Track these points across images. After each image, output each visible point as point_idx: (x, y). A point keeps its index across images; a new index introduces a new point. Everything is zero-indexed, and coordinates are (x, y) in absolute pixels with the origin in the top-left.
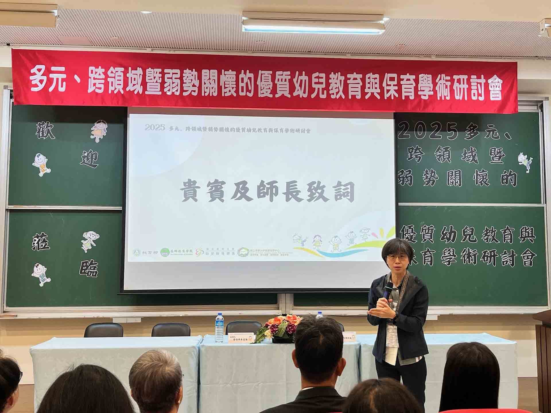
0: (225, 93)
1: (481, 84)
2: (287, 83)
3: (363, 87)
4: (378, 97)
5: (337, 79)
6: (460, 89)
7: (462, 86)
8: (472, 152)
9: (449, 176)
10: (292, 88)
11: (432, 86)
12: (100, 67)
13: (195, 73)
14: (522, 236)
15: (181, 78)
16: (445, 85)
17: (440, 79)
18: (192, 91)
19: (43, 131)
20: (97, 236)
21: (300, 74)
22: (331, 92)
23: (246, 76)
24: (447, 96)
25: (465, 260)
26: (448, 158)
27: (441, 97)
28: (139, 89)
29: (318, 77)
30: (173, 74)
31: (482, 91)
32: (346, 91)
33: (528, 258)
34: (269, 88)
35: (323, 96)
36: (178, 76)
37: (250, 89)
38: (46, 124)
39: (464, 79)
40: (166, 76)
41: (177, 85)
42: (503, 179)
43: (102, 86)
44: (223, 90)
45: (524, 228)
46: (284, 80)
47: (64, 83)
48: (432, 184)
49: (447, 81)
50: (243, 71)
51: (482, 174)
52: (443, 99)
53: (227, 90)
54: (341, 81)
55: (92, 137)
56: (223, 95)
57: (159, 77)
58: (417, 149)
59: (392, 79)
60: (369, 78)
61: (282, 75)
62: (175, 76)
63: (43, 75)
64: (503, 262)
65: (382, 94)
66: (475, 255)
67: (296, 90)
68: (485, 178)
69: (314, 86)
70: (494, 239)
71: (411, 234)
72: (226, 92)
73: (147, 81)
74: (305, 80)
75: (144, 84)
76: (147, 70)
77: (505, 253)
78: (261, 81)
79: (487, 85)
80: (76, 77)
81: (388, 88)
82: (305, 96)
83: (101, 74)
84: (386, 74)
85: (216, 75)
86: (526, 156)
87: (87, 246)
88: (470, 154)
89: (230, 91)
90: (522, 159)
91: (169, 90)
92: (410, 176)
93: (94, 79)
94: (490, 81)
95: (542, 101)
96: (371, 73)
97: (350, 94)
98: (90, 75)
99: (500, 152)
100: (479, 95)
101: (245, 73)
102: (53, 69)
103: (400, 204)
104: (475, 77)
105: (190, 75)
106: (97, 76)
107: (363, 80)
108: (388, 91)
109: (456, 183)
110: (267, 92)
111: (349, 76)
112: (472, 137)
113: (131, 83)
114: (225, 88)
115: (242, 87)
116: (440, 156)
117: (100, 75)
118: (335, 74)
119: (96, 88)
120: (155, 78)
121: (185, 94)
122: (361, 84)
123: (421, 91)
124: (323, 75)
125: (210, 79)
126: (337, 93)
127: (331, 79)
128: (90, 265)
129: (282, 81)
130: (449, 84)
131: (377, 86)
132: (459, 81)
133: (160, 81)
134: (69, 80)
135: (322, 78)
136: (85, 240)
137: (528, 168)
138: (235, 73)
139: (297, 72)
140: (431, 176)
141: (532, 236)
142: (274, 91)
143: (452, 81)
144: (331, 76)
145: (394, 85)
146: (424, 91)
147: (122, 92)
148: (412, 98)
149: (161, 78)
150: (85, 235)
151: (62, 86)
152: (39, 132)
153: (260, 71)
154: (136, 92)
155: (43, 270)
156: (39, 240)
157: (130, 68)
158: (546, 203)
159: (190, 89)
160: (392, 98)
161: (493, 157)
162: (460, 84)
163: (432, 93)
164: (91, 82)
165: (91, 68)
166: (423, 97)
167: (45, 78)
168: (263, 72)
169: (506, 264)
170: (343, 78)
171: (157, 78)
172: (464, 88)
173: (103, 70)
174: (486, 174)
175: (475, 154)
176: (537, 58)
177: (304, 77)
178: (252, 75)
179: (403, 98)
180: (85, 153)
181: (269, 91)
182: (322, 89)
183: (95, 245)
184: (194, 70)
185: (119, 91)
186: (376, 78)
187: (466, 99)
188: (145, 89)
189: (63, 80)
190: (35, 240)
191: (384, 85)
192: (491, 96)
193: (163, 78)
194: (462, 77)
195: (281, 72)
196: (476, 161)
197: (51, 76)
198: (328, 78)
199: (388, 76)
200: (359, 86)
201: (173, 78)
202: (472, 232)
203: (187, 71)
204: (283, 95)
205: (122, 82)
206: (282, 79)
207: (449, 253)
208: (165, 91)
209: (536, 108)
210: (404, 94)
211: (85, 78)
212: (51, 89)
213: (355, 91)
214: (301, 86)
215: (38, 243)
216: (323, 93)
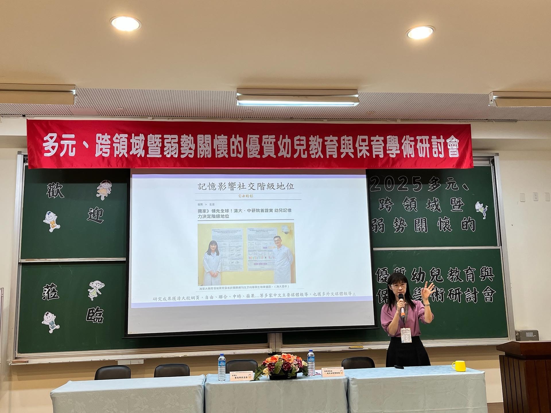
0: (218, 155)
1: (440, 143)
2: (273, 145)
3: (339, 148)
4: (353, 156)
5: (316, 141)
6: (423, 148)
7: (424, 145)
8: (435, 202)
9: (416, 223)
10: (277, 150)
11: (398, 145)
12: (106, 134)
13: (191, 138)
14: (482, 275)
15: (179, 143)
16: (409, 144)
17: (405, 140)
18: (189, 153)
19: (53, 191)
20: (103, 286)
21: (284, 138)
22: (311, 153)
23: (237, 140)
24: (412, 154)
25: (433, 298)
26: (414, 208)
27: (406, 156)
28: (141, 153)
29: (299, 140)
30: (172, 139)
31: (442, 149)
32: (324, 151)
33: (489, 295)
34: (257, 150)
35: (305, 156)
36: (177, 140)
37: (240, 151)
38: (56, 185)
39: (425, 139)
40: (166, 141)
41: (176, 149)
42: (463, 225)
43: (108, 151)
44: (217, 152)
45: (483, 268)
47: (74, 149)
48: (402, 231)
49: (411, 141)
50: (233, 136)
51: (445, 221)
52: (409, 157)
53: (220, 152)
54: (319, 142)
55: (98, 195)
56: (216, 157)
57: (160, 142)
58: (387, 200)
59: (364, 140)
60: (344, 140)
61: (268, 138)
62: (173, 141)
63: (55, 142)
64: (467, 299)
65: (355, 153)
66: (442, 293)
67: (281, 151)
68: (448, 225)
69: (296, 147)
70: (458, 278)
71: (386, 276)
72: (219, 154)
73: (149, 145)
74: (288, 143)
75: (146, 148)
76: (149, 136)
77: (468, 291)
78: (250, 144)
79: (445, 144)
80: (85, 144)
81: (361, 148)
82: (289, 156)
83: (108, 140)
84: (359, 136)
85: (210, 139)
86: (482, 205)
87: (93, 294)
88: (434, 203)
89: (222, 153)
90: (479, 207)
91: (168, 153)
92: (382, 224)
93: (101, 144)
94: (448, 141)
95: (493, 157)
96: (346, 136)
97: (328, 154)
98: (97, 141)
99: (459, 201)
100: (440, 153)
101: (236, 137)
102: (64, 136)
103: (375, 249)
104: (435, 137)
105: (187, 140)
106: (103, 142)
107: (339, 141)
108: (361, 151)
109: (422, 229)
110: (255, 153)
111: (326, 138)
112: (434, 188)
113: (134, 147)
114: (218, 150)
115: (233, 150)
116: (408, 205)
117: (106, 140)
118: (314, 137)
119: (103, 152)
120: (155, 142)
121: (183, 156)
122: (337, 145)
123: (389, 150)
124: (304, 138)
125: (204, 143)
126: (316, 153)
127: (310, 141)
128: (96, 312)
129: (268, 144)
130: (413, 144)
131: (351, 146)
132: (421, 141)
133: (160, 145)
134: (78, 147)
135: (303, 140)
137: (485, 215)
138: (226, 137)
139: (281, 136)
140: (401, 224)
141: (491, 275)
142: (261, 152)
143: (416, 141)
144: (310, 139)
145: (366, 146)
146: (391, 150)
147: (126, 156)
148: (382, 156)
150: (91, 285)
151: (72, 152)
152: (49, 192)
153: (248, 135)
154: (138, 156)
155: (52, 318)
156: (49, 290)
157: (133, 135)
158: (501, 245)
159: (187, 152)
160: (365, 157)
161: (454, 206)
162: (422, 143)
163: (399, 152)
164: (98, 147)
165: (98, 135)
166: (391, 156)
167: (56, 145)
168: (251, 136)
169: (470, 300)
170: (321, 140)
171: (157, 143)
172: (426, 148)
173: (109, 137)
174: (449, 221)
175: (438, 204)
176: (488, 120)
177: (287, 140)
178: (241, 139)
179: (374, 157)
180: (91, 210)
181: (257, 153)
182: (303, 150)
183: (100, 294)
184: (190, 135)
185: (123, 155)
186: (350, 140)
187: (428, 156)
188: (147, 152)
189: (73, 146)
190: (45, 290)
191: (357, 145)
192: (450, 153)
193: (163, 142)
194: (423, 137)
195: (267, 136)
196: (439, 210)
197: (62, 142)
198: (308, 141)
199: (360, 138)
200: (335, 147)
201: (172, 143)
202: (439, 272)
203: (184, 137)
204: (269, 155)
205: (126, 147)
206: (268, 142)
208: (165, 154)
209: (488, 162)
210: (374, 153)
211: (93, 144)
212: (62, 154)
213: (332, 151)
214: (284, 147)
215: (48, 293)
216: (304, 154)
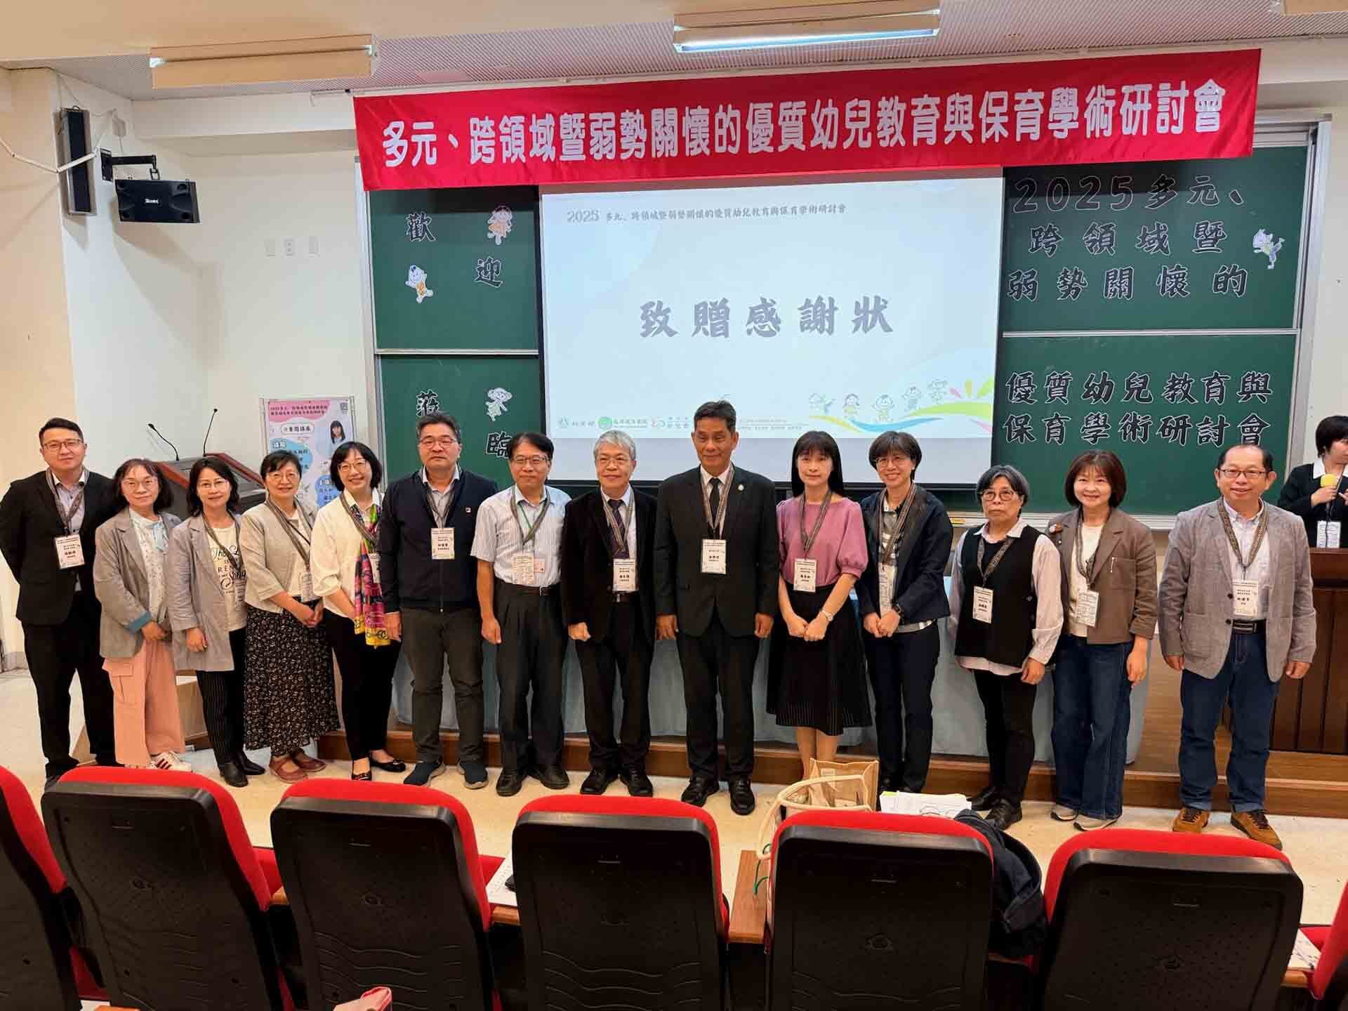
0: (690, 149)
1: (1178, 100)
2: (800, 123)
3: (941, 123)
4: (970, 139)
5: (892, 109)
6: (1134, 113)
7: (1138, 107)
8: (1159, 231)
9: (1108, 280)
10: (809, 132)
11: (1076, 111)
12: (487, 118)
13: (640, 117)
14: (1243, 389)
15: (617, 128)
16: (1103, 107)
17: (1095, 95)
18: (636, 150)
19: (416, 228)
20: (509, 396)
21: (824, 105)
22: (880, 135)
23: (727, 115)
24: (1107, 129)
25: (1125, 434)
26: (1109, 246)
27: (1093, 133)
28: (549, 152)
29: (857, 108)
30: (604, 120)
31: (1180, 114)
32: (908, 131)
33: (1252, 431)
34: (768, 136)
35: (865, 144)
36: (612, 124)
37: (733, 139)
38: (420, 216)
39: (1143, 93)
40: (593, 125)
41: (611, 142)
42: (1217, 283)
43: (492, 151)
44: (688, 145)
45: (1249, 375)
46: (794, 118)
47: (434, 150)
48: (1074, 297)
49: (1108, 98)
50: (721, 107)
51: (1175, 275)
52: (1098, 135)
53: (694, 144)
54: (899, 112)
56: (687, 154)
57: (582, 129)
58: (1050, 230)
59: (998, 102)
60: (953, 103)
61: (791, 109)
62: (606, 125)
63: (402, 138)
64: (1201, 438)
65: (976, 133)
66: (1145, 426)
67: (816, 136)
68: (1181, 282)
69: (849, 125)
70: (1186, 395)
71: (1027, 388)
72: (693, 149)
73: (562, 136)
74: (833, 116)
75: (557, 143)
76: (562, 117)
77: (1207, 422)
78: (754, 123)
79: (1191, 100)
80: (453, 140)
81: (990, 120)
82: (833, 145)
83: (490, 129)
84: (987, 92)
85: (675, 117)
86: (1271, 236)
87: (494, 410)
88: (1155, 236)
89: (699, 146)
90: (1263, 242)
91: (598, 152)
92: (1033, 282)
93: (479, 139)
94: (1197, 93)
95: (1317, 123)
96: (958, 94)
97: (916, 136)
98: (473, 133)
99: (1216, 230)
100: (1174, 122)
101: (725, 110)
102: (417, 126)
103: (1005, 335)
104: (1168, 86)
105: (632, 120)
106: (483, 134)
107: (942, 108)
108: (989, 126)
109: (1121, 292)
110: (763, 143)
111: (914, 102)
112: (1161, 202)
113: (537, 142)
114: (691, 140)
115: (721, 137)
116: (1094, 241)
117: (487, 131)
118: (888, 99)
119: (483, 155)
120: (574, 130)
121: (624, 156)
122: (938, 115)
123: (1054, 121)
124: (866, 104)
125: (664, 125)
126: (892, 136)
127: (880, 109)
128: (501, 439)
129: (790, 120)
130: (1111, 104)
131: (969, 117)
132: (1133, 97)
133: (583, 136)
134: (441, 145)
135: (864, 109)
136: (492, 401)
137: (1273, 260)
138: (707, 111)
139: (818, 102)
140: (1074, 281)
141: (1265, 391)
142: (776, 140)
143: (1119, 98)
144: (880, 104)
145: (1002, 114)
146: (1059, 121)
147: (523, 159)
148: (1035, 136)
149: (584, 131)
150: (490, 394)
151: (431, 156)
152: (411, 230)
153: (751, 105)
154: (545, 159)
156: (426, 402)
157: (534, 116)
158: (1301, 327)
159: (632, 147)
160: (997, 140)
161: (1200, 241)
162: (1135, 102)
163: (1075, 125)
164: (475, 144)
165: (473, 121)
166: (1057, 135)
167: (405, 143)
168: (757, 106)
169: (1207, 440)
170: (903, 107)
171: (578, 130)
172: (1142, 112)
173: (492, 123)
174: (1184, 274)
175: (1165, 237)
176: (1307, 37)
177: (831, 111)
178: (737, 114)
179: (1018, 139)
180: (480, 262)
181: (768, 141)
182: (864, 129)
183: (506, 410)
184: (638, 111)
185: (519, 159)
186: (967, 103)
187: (1145, 132)
188: (559, 152)
189: (432, 144)
190: (420, 402)
191: (982, 114)
192: (1198, 122)
193: (587, 130)
194: (1139, 88)
195: (789, 104)
196: (1166, 251)
197: (415, 138)
198: (875, 109)
199: (990, 96)
200: (934, 120)
201: (604, 129)
202: (1144, 384)
203: (627, 115)
204: (792, 146)
205: (522, 142)
206: (790, 117)
207: (1095, 422)
208: (591, 153)
209: (1303, 136)
210: (1019, 131)
211: (465, 138)
212: (415, 162)
213: (926, 131)
214: (824, 127)
215: (424, 406)
216: (865, 138)
